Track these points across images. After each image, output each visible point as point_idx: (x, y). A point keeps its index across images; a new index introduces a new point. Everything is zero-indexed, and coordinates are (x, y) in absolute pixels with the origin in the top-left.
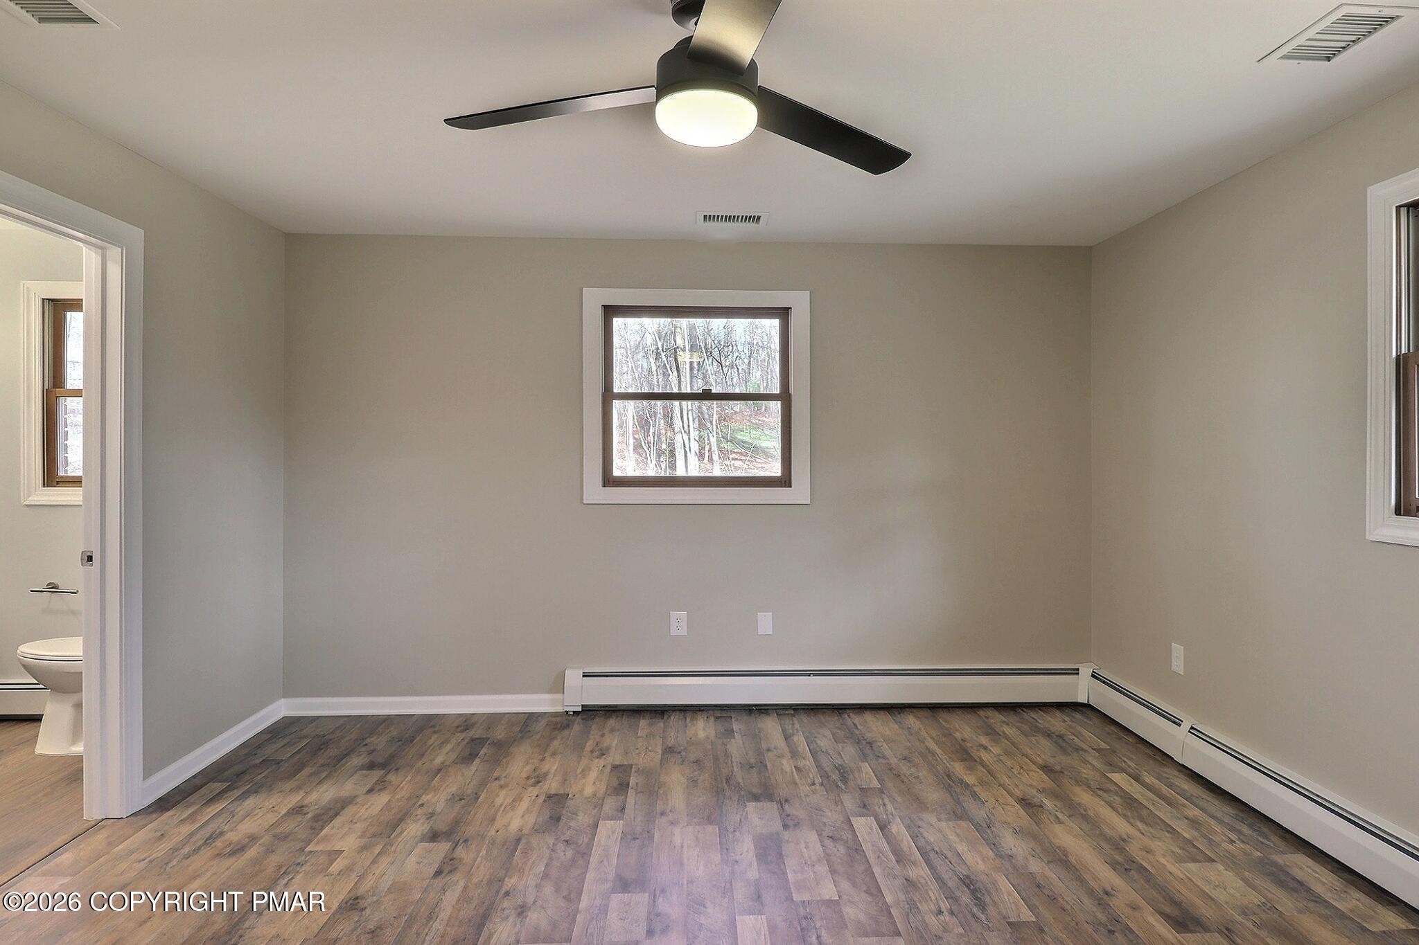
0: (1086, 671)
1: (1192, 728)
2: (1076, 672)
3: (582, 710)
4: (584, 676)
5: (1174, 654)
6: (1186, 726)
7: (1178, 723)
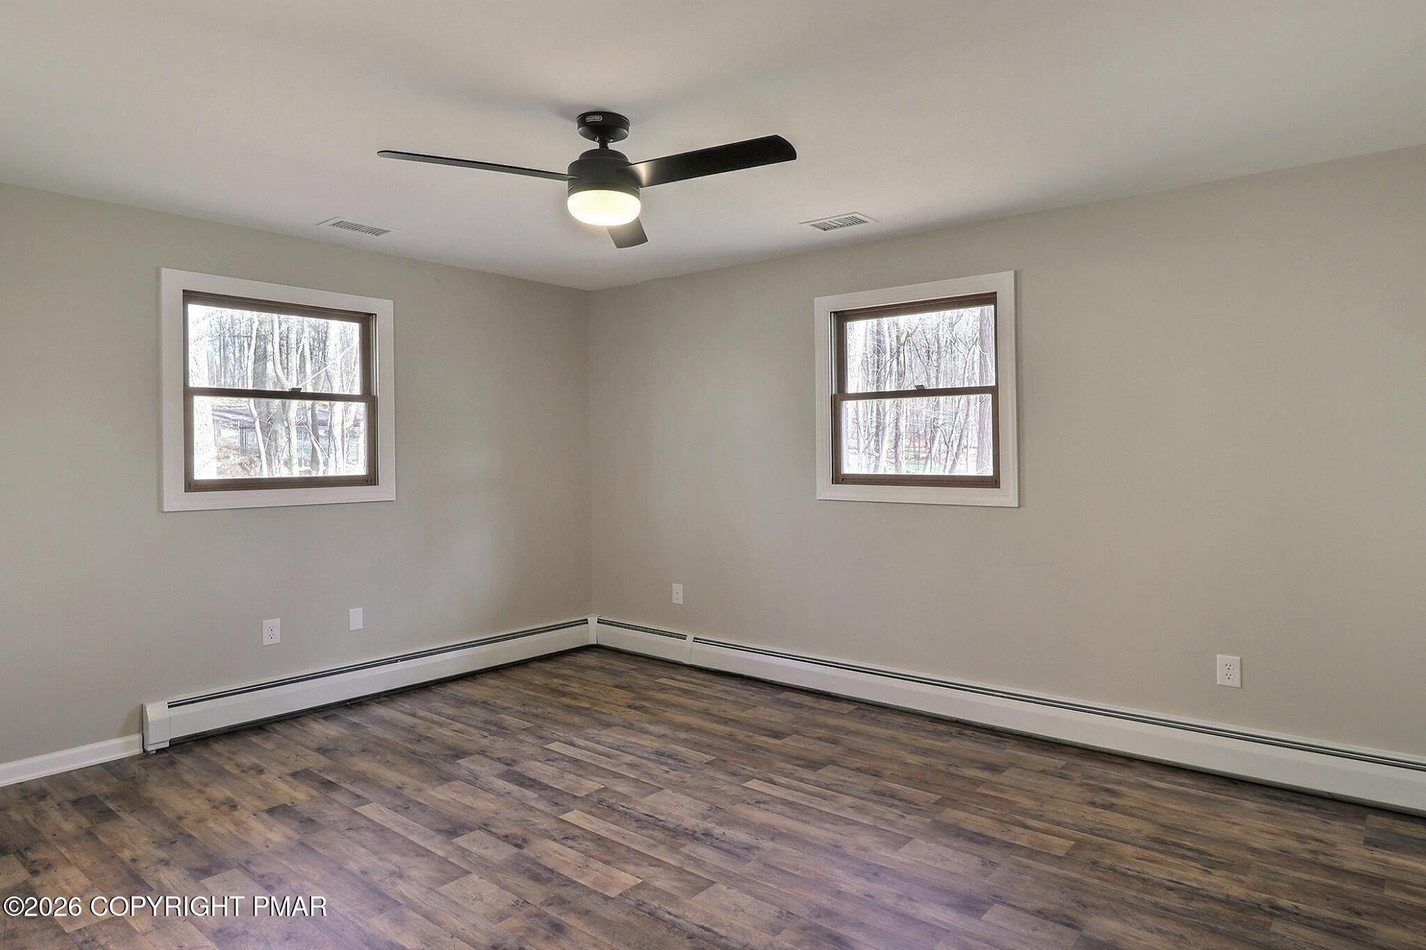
0: (593, 620)
1: (695, 638)
2: (585, 622)
3: (170, 746)
4: (169, 707)
5: (674, 591)
6: (690, 637)
7: (683, 637)
